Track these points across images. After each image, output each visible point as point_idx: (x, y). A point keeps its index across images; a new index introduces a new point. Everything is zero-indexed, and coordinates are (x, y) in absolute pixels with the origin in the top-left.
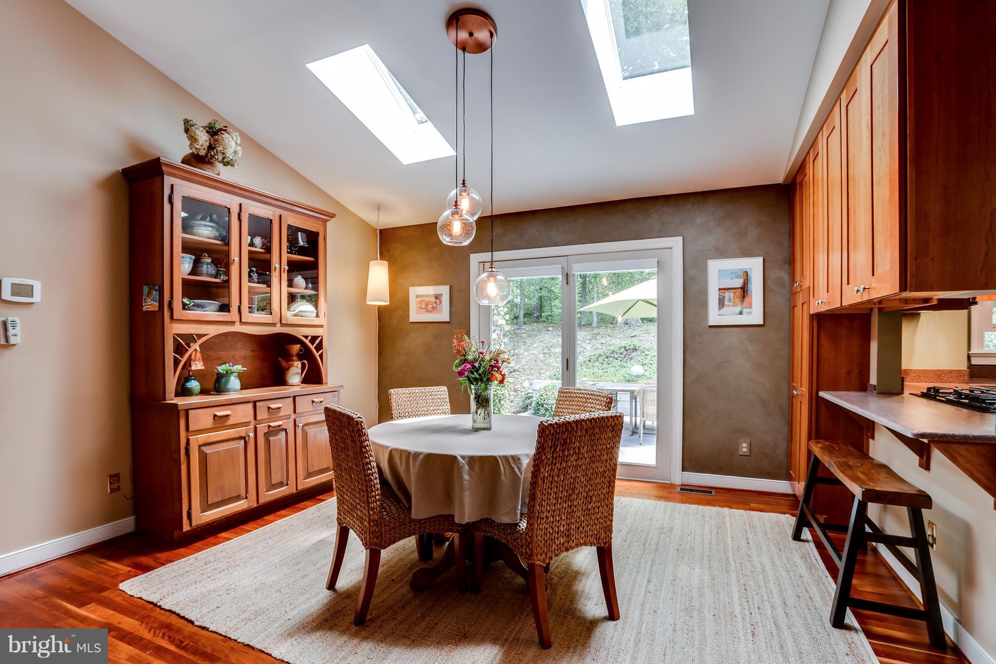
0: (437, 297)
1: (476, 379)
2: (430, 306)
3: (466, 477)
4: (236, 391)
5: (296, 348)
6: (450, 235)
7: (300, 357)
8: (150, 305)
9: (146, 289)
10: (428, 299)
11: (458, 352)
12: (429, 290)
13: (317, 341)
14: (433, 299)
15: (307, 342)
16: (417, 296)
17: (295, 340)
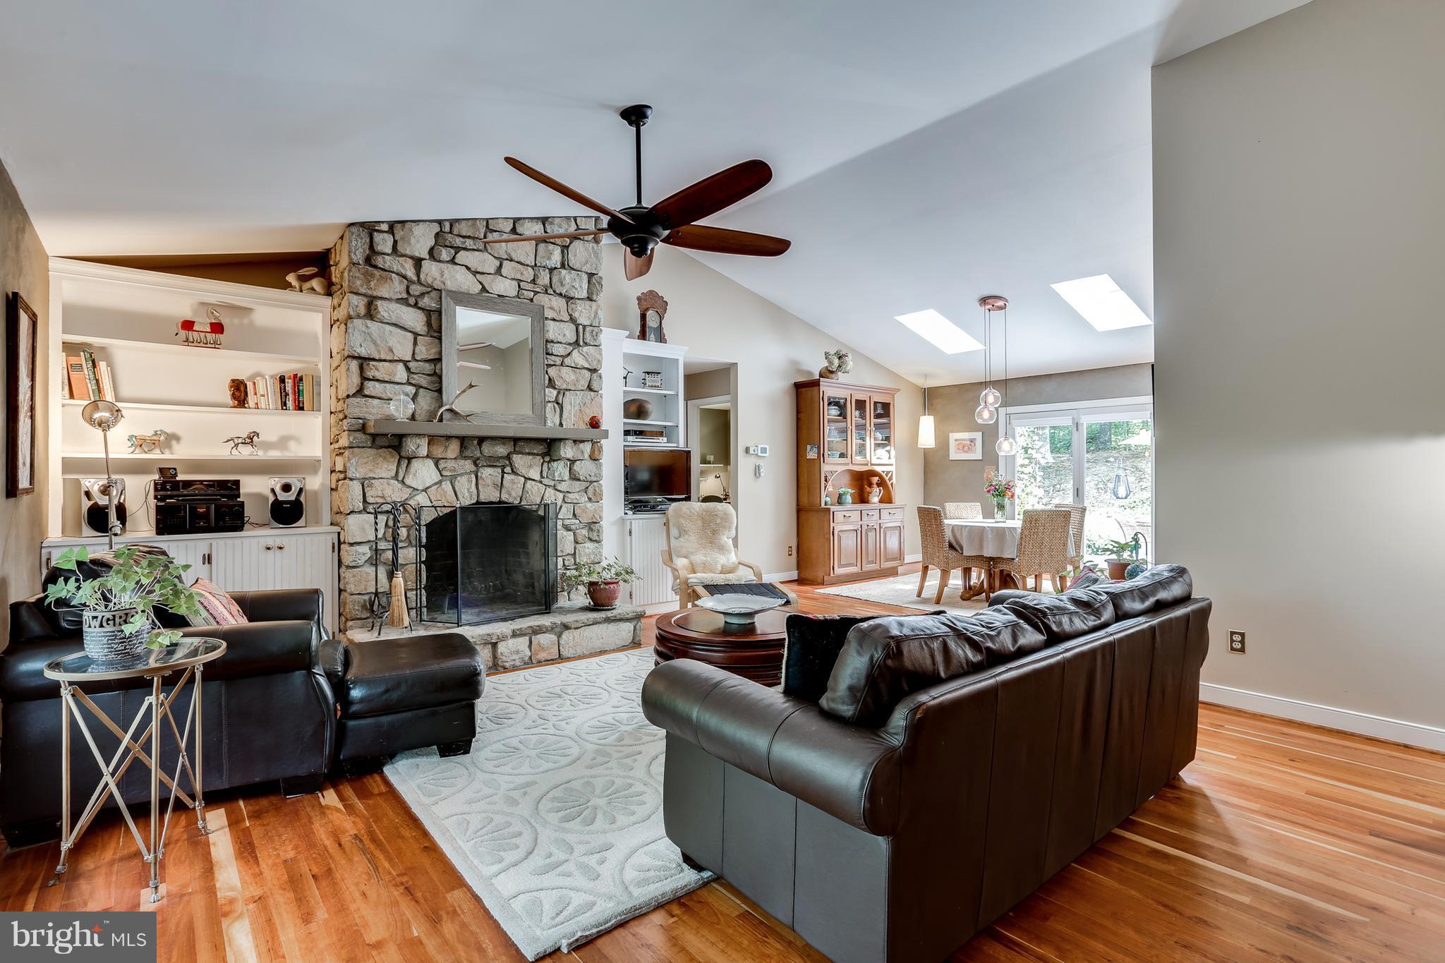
0: (972, 441)
1: (997, 495)
2: (966, 448)
3: (990, 536)
4: (849, 503)
5: (875, 480)
6: (982, 418)
7: (878, 485)
8: (812, 455)
9: (809, 447)
10: (965, 442)
11: (987, 480)
12: (965, 435)
13: (890, 475)
14: (968, 442)
15: (884, 475)
16: (956, 440)
17: (874, 473)
